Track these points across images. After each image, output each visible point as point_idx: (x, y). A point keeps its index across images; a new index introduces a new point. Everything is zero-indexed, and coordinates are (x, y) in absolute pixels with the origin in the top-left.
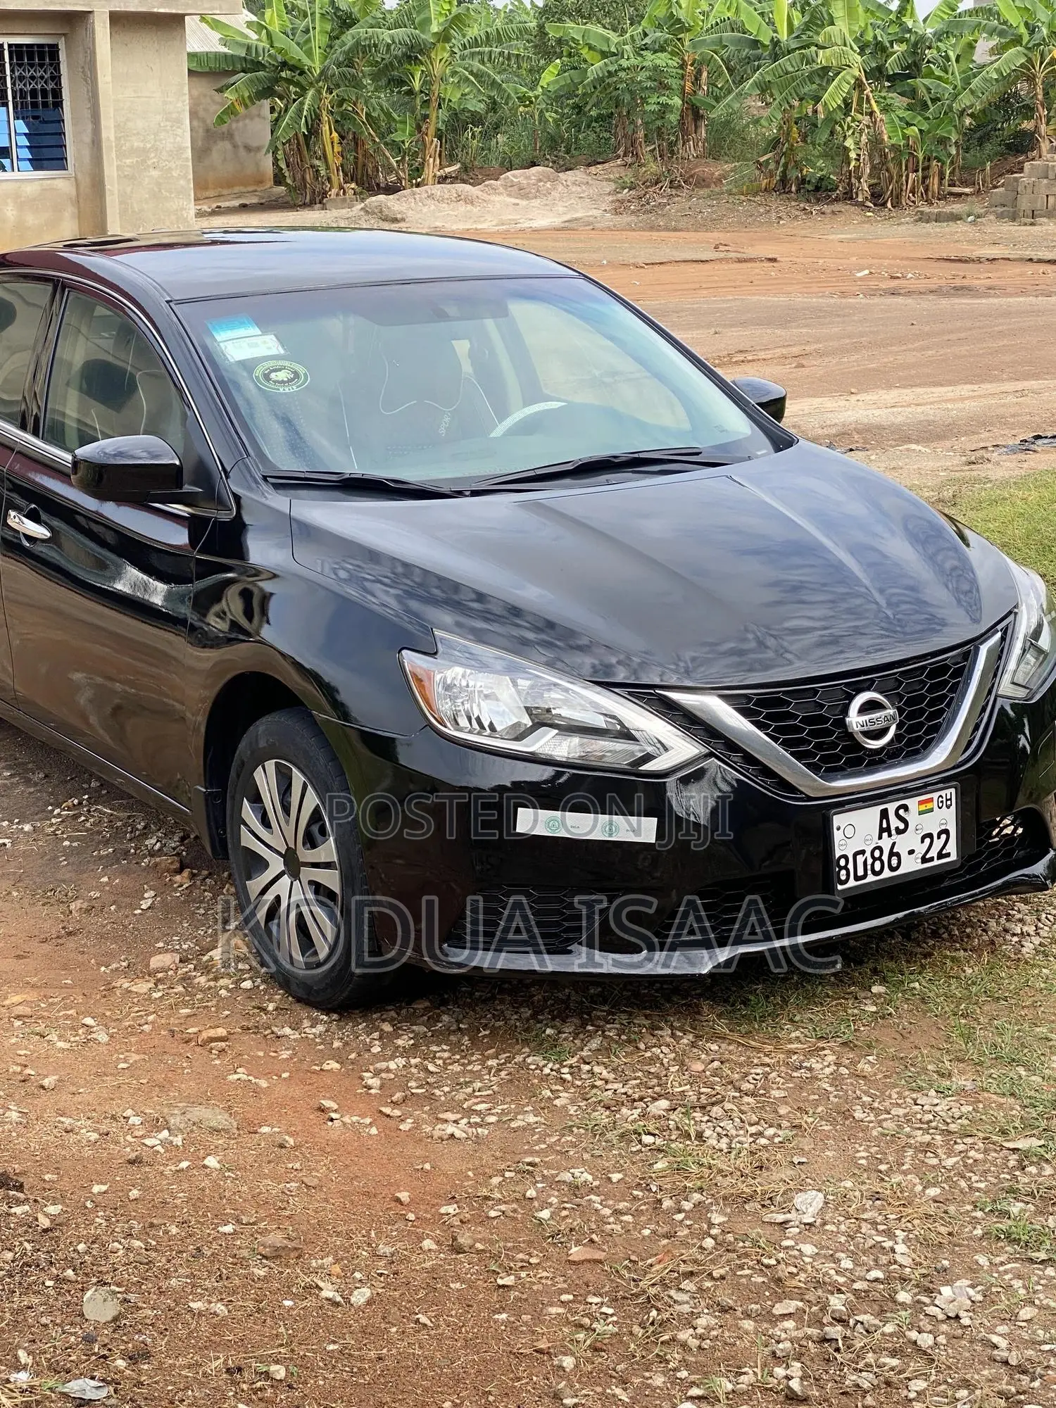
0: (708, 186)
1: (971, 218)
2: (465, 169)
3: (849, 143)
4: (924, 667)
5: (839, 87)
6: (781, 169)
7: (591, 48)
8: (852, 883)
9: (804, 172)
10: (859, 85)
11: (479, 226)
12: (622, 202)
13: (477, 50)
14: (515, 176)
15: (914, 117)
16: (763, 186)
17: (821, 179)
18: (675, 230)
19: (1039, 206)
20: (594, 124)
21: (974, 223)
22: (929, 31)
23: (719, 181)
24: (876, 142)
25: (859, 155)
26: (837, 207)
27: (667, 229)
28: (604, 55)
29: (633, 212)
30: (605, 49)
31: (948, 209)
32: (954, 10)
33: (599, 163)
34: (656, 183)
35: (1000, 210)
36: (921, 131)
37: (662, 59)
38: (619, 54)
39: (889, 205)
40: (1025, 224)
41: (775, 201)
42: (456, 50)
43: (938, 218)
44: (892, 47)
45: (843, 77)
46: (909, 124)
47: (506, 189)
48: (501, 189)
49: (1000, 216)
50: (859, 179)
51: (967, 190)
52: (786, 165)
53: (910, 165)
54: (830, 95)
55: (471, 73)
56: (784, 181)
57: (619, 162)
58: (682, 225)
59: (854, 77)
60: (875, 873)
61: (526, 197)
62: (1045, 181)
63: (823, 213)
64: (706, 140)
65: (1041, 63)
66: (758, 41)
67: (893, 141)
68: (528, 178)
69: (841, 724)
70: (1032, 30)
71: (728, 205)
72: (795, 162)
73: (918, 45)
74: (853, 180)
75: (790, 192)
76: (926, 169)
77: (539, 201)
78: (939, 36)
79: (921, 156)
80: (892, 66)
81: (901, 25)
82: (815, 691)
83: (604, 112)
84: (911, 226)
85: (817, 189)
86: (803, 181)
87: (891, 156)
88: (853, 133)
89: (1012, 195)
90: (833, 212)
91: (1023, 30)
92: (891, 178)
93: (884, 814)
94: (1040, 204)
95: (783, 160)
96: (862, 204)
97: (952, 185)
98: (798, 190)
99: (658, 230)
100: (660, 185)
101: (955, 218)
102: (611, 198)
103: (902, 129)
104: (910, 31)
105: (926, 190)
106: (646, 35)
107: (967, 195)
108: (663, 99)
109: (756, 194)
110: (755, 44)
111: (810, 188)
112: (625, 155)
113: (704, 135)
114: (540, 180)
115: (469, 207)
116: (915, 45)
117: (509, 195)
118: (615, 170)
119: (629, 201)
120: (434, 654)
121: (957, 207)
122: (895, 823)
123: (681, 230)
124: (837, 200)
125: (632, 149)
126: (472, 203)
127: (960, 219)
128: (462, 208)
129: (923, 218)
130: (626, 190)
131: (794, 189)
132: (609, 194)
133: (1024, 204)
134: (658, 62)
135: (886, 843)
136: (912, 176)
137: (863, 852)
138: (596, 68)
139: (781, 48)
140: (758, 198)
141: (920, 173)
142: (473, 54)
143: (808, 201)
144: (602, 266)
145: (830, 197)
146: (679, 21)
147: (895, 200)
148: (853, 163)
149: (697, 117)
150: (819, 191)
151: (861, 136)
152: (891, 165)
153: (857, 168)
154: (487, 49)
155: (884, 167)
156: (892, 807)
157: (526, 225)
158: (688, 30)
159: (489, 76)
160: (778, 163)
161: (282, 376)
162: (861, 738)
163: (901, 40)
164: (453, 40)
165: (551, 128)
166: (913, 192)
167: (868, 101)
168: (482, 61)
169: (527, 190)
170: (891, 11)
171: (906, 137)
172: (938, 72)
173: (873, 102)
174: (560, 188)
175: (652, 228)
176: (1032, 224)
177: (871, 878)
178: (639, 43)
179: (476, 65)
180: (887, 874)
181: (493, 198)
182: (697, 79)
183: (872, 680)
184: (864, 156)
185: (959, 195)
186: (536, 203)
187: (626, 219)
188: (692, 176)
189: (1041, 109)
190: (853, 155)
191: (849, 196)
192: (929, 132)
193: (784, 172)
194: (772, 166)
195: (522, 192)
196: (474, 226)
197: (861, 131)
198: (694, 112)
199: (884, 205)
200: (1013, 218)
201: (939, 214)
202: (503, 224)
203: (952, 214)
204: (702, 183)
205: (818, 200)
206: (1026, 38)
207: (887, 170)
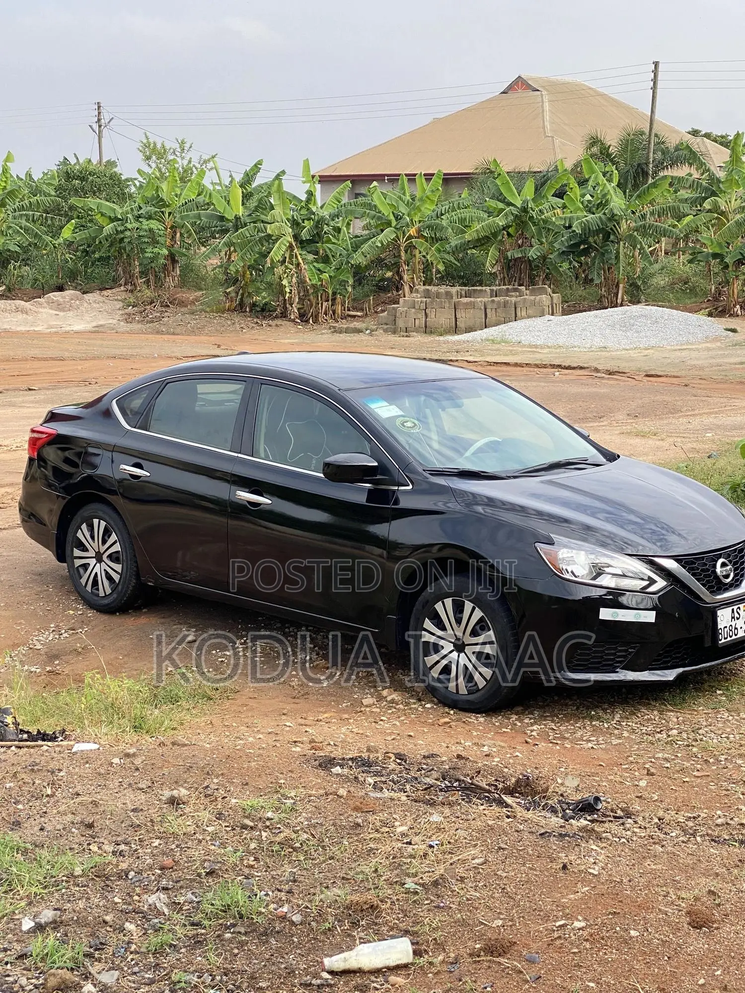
0: (186, 306)
1: (368, 332)
2: (9, 289)
3: (285, 282)
4: (736, 549)
5: (279, 248)
6: (239, 297)
7: (103, 215)
8: (723, 641)
9: (254, 300)
10: (291, 247)
11: (36, 329)
12: (129, 315)
13: (24, 213)
14: (55, 296)
15: (325, 268)
16: (227, 307)
17: (266, 304)
18: (174, 334)
19: (410, 325)
20: (97, 263)
21: (371, 334)
22: (326, 213)
23: (193, 303)
24: (301, 282)
25: (291, 290)
26: (279, 322)
27: (168, 333)
28: (112, 220)
29: (139, 322)
30: (112, 215)
31: (352, 325)
32: (340, 202)
33: (108, 289)
34: (151, 303)
35: (385, 327)
36: (330, 277)
37: (154, 225)
38: (124, 220)
39: (311, 321)
40: (403, 336)
41: (237, 317)
42: (9, 212)
43: (347, 331)
44: (303, 223)
45: (282, 242)
46: (321, 272)
47: (49, 305)
48: (45, 305)
49: (385, 331)
50: (291, 305)
51: (359, 314)
52: (243, 295)
53: (324, 297)
54: (274, 252)
55: (21, 228)
56: (241, 305)
57: (122, 288)
58: (178, 330)
59: (288, 242)
60: (731, 637)
61: (63, 310)
62: (413, 310)
63: (270, 326)
64: (180, 275)
65: (403, 238)
66: (224, 217)
67: (314, 282)
68: (64, 297)
69: (714, 572)
70: (397, 218)
71: (206, 319)
72: (249, 293)
73: (319, 223)
74: (288, 306)
75: (246, 311)
76: (334, 300)
77: (72, 313)
78: (333, 217)
79: (330, 292)
80: (305, 235)
81: (308, 209)
82: (703, 558)
83: (104, 255)
84: (330, 336)
85: (263, 310)
86: (254, 305)
87: (311, 291)
88: (287, 276)
89: (392, 318)
90: (277, 325)
91: (392, 217)
92: (311, 305)
93: (733, 610)
94: (410, 324)
95: (241, 291)
96: (293, 321)
97: (349, 310)
98: (251, 311)
99: (162, 334)
100: (154, 304)
101: (359, 331)
102: (121, 312)
103: (318, 275)
104: (314, 214)
105: (334, 313)
106: (140, 208)
107: (359, 316)
108: (156, 250)
109: (223, 313)
110: (222, 218)
111: (259, 309)
112: (126, 284)
113: (178, 273)
114: (72, 299)
115: (25, 316)
116: (318, 222)
117: (51, 309)
118: (120, 293)
119: (134, 314)
120: (553, 544)
121: (356, 324)
122: (736, 615)
123: (178, 334)
124: (276, 317)
125: (130, 280)
126: (27, 313)
127: (362, 332)
128: (20, 316)
129: (336, 331)
130: (131, 307)
131: (248, 310)
132: (119, 309)
133: (401, 323)
134: (152, 226)
135: (733, 624)
136: (325, 304)
137: (726, 627)
138: (109, 228)
139: (241, 222)
140: (225, 315)
141: (330, 303)
142: (21, 215)
143: (258, 318)
144: (155, 358)
145: (271, 315)
146: (162, 200)
147: (314, 319)
148: (288, 295)
149: (174, 261)
150: (263, 312)
151: (292, 278)
152: (312, 297)
153: (290, 298)
154: (31, 213)
155: (307, 298)
156: (735, 608)
157: (68, 328)
158: (168, 206)
159: (33, 230)
160: (237, 293)
161: (409, 424)
162: (721, 578)
163: (309, 219)
164: (8, 206)
165: (70, 264)
166: (326, 314)
167: (296, 257)
168: (27, 220)
169: (64, 306)
170: (302, 201)
171: (321, 280)
172: (334, 240)
173: (299, 257)
174: (85, 305)
175: (158, 333)
176: (407, 336)
177: (729, 639)
178: (136, 213)
179: (23, 222)
180: (734, 637)
181: (41, 310)
182: (173, 237)
183: (721, 554)
184: (295, 291)
185: (354, 316)
186: (70, 314)
187: (136, 326)
188: (175, 299)
189: (404, 266)
190: (288, 290)
191: (284, 315)
192: (335, 277)
193: (241, 299)
194: (233, 295)
195: (59, 307)
196: (32, 329)
197: (292, 276)
198: (172, 258)
199: (307, 321)
200: (394, 332)
201: (347, 329)
202: (52, 328)
203: (356, 328)
204: (182, 304)
205: (264, 317)
206: (394, 223)
207: (309, 300)
